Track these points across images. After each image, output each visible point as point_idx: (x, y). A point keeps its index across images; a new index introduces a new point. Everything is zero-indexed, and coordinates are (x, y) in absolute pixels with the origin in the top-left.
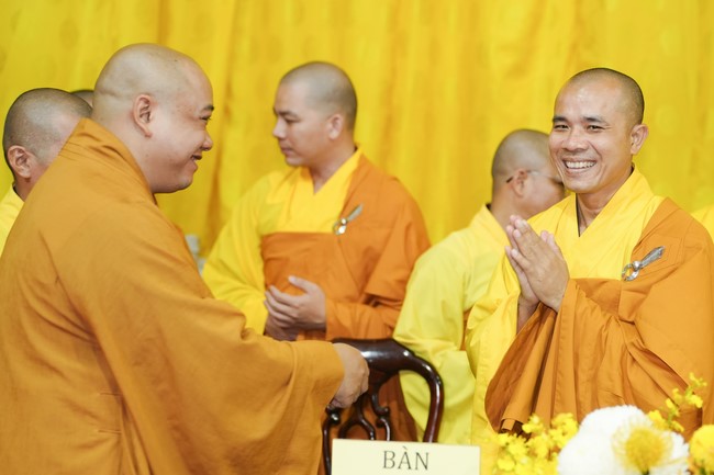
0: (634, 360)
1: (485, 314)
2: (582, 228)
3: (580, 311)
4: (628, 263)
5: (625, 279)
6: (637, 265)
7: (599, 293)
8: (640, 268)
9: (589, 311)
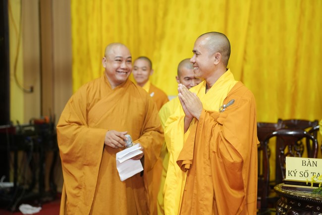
0: (222, 140)
1: (172, 121)
2: (207, 90)
3: (206, 120)
4: (222, 105)
5: (221, 111)
6: (225, 106)
7: (212, 114)
8: (226, 107)
9: (209, 121)
